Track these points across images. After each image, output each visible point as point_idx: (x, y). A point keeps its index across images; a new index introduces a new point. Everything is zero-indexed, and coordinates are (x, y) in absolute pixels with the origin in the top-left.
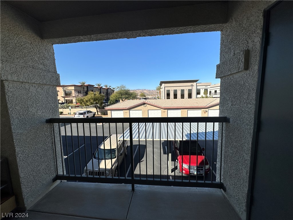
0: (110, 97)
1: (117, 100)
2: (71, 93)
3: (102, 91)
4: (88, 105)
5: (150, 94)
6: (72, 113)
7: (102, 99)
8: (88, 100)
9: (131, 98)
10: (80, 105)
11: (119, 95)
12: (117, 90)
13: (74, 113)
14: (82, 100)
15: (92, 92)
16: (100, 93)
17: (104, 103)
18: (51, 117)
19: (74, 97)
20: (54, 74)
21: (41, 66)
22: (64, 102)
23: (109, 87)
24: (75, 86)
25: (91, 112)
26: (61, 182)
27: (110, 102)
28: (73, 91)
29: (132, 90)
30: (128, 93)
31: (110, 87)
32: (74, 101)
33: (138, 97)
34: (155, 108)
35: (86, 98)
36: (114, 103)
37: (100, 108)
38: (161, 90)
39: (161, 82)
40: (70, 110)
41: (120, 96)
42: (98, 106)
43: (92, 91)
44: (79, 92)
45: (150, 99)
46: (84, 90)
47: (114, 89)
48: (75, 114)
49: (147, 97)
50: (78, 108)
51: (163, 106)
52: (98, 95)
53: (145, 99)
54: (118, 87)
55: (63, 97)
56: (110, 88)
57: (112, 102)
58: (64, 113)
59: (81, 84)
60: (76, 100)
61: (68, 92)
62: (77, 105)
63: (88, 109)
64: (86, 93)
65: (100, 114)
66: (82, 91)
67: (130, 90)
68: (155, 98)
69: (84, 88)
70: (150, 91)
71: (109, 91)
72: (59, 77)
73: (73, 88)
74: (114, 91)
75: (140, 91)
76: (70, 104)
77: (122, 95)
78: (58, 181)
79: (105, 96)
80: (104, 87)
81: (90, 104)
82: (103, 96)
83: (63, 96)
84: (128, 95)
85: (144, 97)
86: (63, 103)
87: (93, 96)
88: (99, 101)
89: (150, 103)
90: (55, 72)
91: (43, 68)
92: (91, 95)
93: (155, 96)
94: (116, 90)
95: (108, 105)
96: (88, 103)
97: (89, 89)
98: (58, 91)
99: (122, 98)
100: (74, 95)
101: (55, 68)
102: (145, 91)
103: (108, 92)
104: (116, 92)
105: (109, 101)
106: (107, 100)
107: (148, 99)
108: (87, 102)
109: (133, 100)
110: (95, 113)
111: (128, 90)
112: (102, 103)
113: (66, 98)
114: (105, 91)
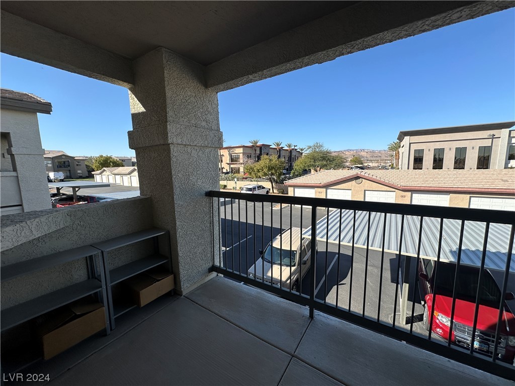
0: (294, 165)
1: (306, 170)
2: (238, 158)
3: (283, 153)
4: (260, 177)
5: (374, 159)
6: (238, 188)
7: (281, 168)
8: (260, 169)
9: (333, 166)
10: (249, 176)
11: (310, 162)
12: (307, 152)
13: (240, 188)
14: (252, 169)
15: (267, 157)
16: (279, 157)
17: (284, 174)
18: (210, 189)
19: (241, 164)
20: (217, 132)
21: (204, 124)
22: (228, 171)
23: (293, 147)
24: (244, 147)
25: (264, 188)
26: (217, 275)
27: (294, 173)
28: (241, 155)
29: (335, 152)
30: (327, 157)
31: (296, 148)
32: (242, 170)
33: (347, 164)
34: (382, 188)
35: (258, 166)
36: (300, 175)
37: (277, 182)
38: (401, 150)
39: (401, 132)
40: (236, 182)
41: (312, 163)
42: (273, 179)
43: (267, 154)
44: (249, 157)
45: (373, 168)
46: (255, 154)
47: (302, 150)
48: (242, 189)
49: (366, 164)
50: (246, 180)
51: (403, 183)
52: (276, 161)
53: (362, 168)
54: (310, 147)
55: (228, 164)
56: (296, 150)
57: (296, 174)
58: (228, 187)
59: (252, 145)
60: (244, 168)
61: (235, 157)
62: (245, 177)
63: (260, 184)
64: (259, 158)
65: (277, 192)
66: (253, 155)
67: (332, 150)
68: (384, 168)
69: (255, 151)
70: (373, 152)
71: (294, 153)
72: (222, 135)
73: (241, 150)
74: (302, 153)
75: (352, 152)
76: (236, 175)
77: (315, 160)
78: (214, 274)
79: (287, 163)
80: (286, 148)
81: (263, 176)
82: (283, 163)
83: (228, 162)
84: (327, 161)
85: (359, 166)
86: (227, 173)
87: (268, 163)
88: (276, 171)
89: (370, 176)
90: (218, 130)
91: (206, 125)
92: (265, 161)
93: (385, 163)
94: (305, 152)
95: (290, 178)
96: (260, 174)
97: (263, 152)
98: (223, 155)
99: (314, 166)
100: (241, 161)
101: (218, 124)
102: (363, 154)
103: (292, 156)
104: (305, 156)
105: (292, 172)
106: (290, 169)
107: (368, 168)
108: (259, 172)
109: (335, 171)
110: (270, 189)
111: (328, 152)
112: (280, 175)
113: (232, 166)
114: (288, 154)
